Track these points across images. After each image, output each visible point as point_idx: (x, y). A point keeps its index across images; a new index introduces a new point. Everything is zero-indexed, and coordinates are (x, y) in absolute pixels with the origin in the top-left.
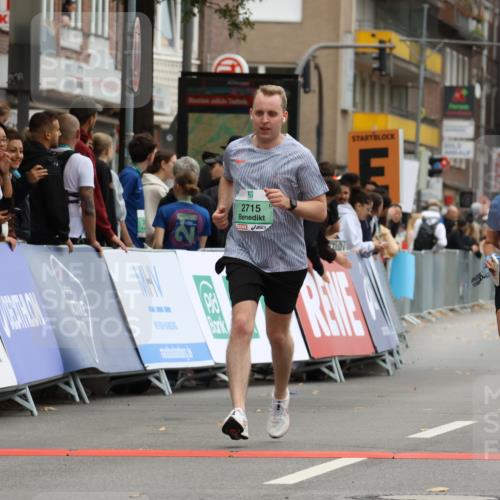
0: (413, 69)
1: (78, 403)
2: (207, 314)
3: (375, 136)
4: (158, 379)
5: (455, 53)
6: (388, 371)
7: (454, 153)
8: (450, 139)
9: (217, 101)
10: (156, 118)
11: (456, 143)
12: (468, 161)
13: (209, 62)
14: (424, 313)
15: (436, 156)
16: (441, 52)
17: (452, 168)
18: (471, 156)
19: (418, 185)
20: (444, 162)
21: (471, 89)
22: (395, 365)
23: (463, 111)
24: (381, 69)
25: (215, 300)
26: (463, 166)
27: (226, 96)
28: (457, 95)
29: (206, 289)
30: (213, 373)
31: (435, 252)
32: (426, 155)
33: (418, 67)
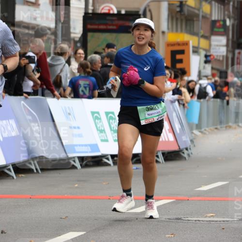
0: (196, 11)
1: (36, 173)
2: (98, 130)
3: (178, 44)
4: (74, 161)
5: (217, 4)
6: (185, 158)
7: (217, 52)
8: (215, 45)
9: (102, 27)
10: (72, 35)
11: (217, 48)
12: (223, 56)
13: (97, 7)
14: (203, 130)
15: (208, 54)
16: (210, 3)
17: (216, 59)
18: (225, 54)
19: (199, 68)
20: (212, 57)
21: (225, 21)
22: (189, 155)
23: (221, 32)
24: (181, 11)
25: (101, 123)
26: (221, 59)
27: (106, 24)
28: (218, 24)
29: (97, 118)
30: (101, 159)
31: (208, 101)
32: (203, 53)
33: (199, 10)
